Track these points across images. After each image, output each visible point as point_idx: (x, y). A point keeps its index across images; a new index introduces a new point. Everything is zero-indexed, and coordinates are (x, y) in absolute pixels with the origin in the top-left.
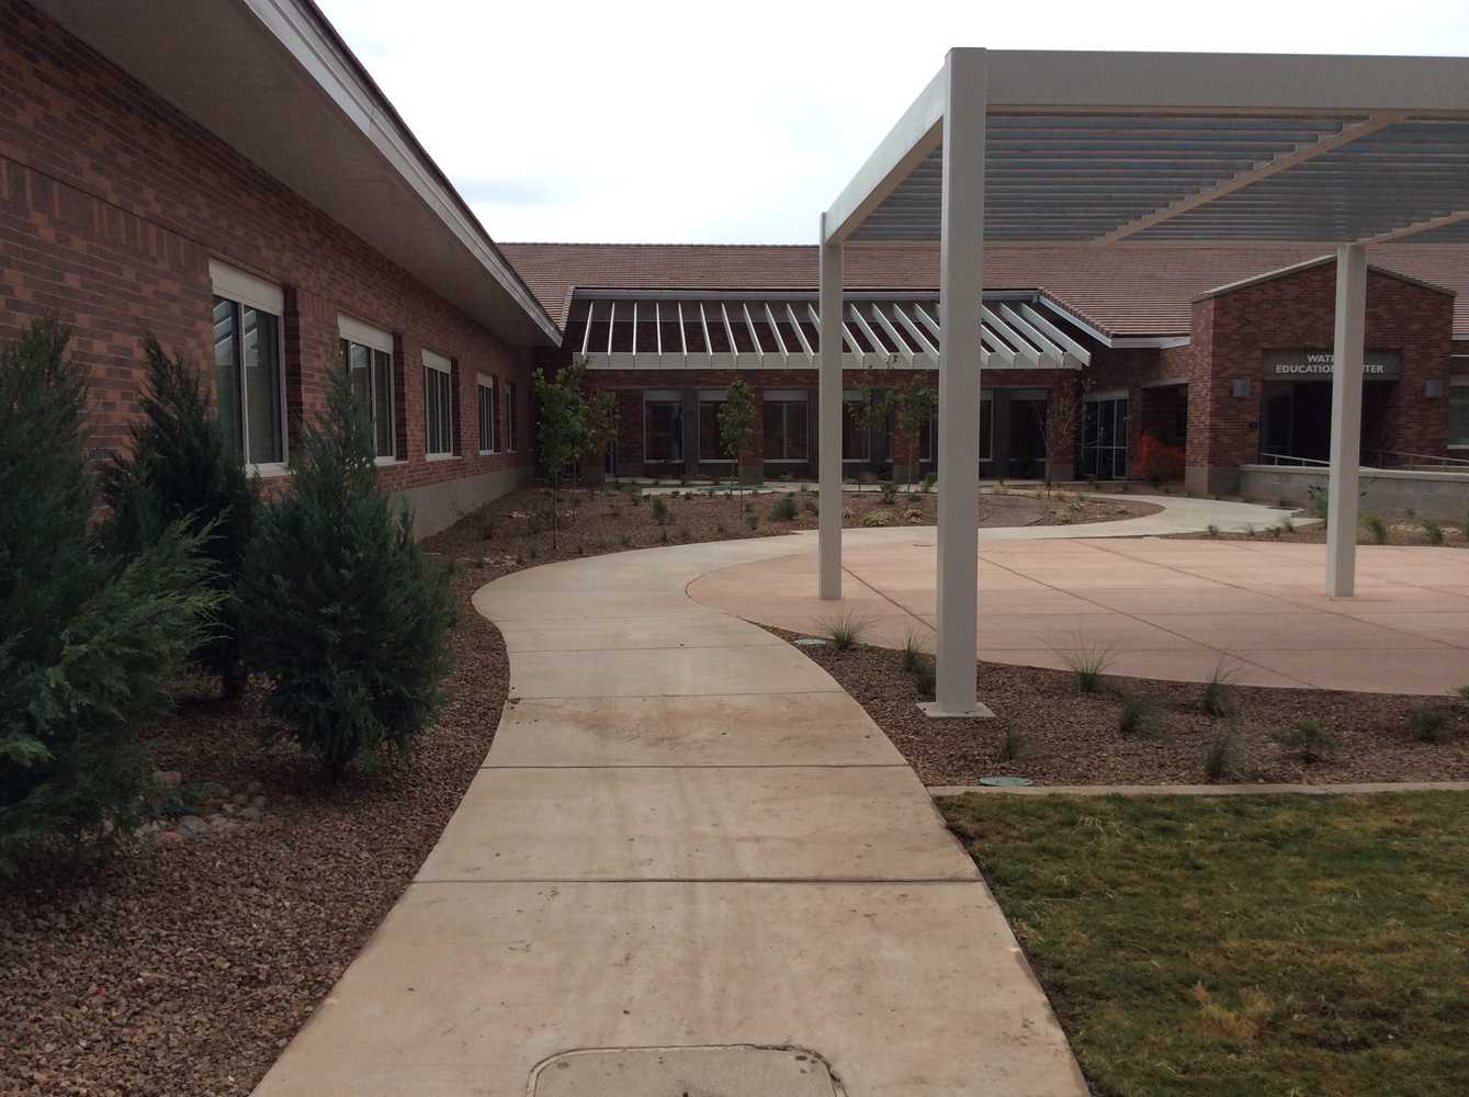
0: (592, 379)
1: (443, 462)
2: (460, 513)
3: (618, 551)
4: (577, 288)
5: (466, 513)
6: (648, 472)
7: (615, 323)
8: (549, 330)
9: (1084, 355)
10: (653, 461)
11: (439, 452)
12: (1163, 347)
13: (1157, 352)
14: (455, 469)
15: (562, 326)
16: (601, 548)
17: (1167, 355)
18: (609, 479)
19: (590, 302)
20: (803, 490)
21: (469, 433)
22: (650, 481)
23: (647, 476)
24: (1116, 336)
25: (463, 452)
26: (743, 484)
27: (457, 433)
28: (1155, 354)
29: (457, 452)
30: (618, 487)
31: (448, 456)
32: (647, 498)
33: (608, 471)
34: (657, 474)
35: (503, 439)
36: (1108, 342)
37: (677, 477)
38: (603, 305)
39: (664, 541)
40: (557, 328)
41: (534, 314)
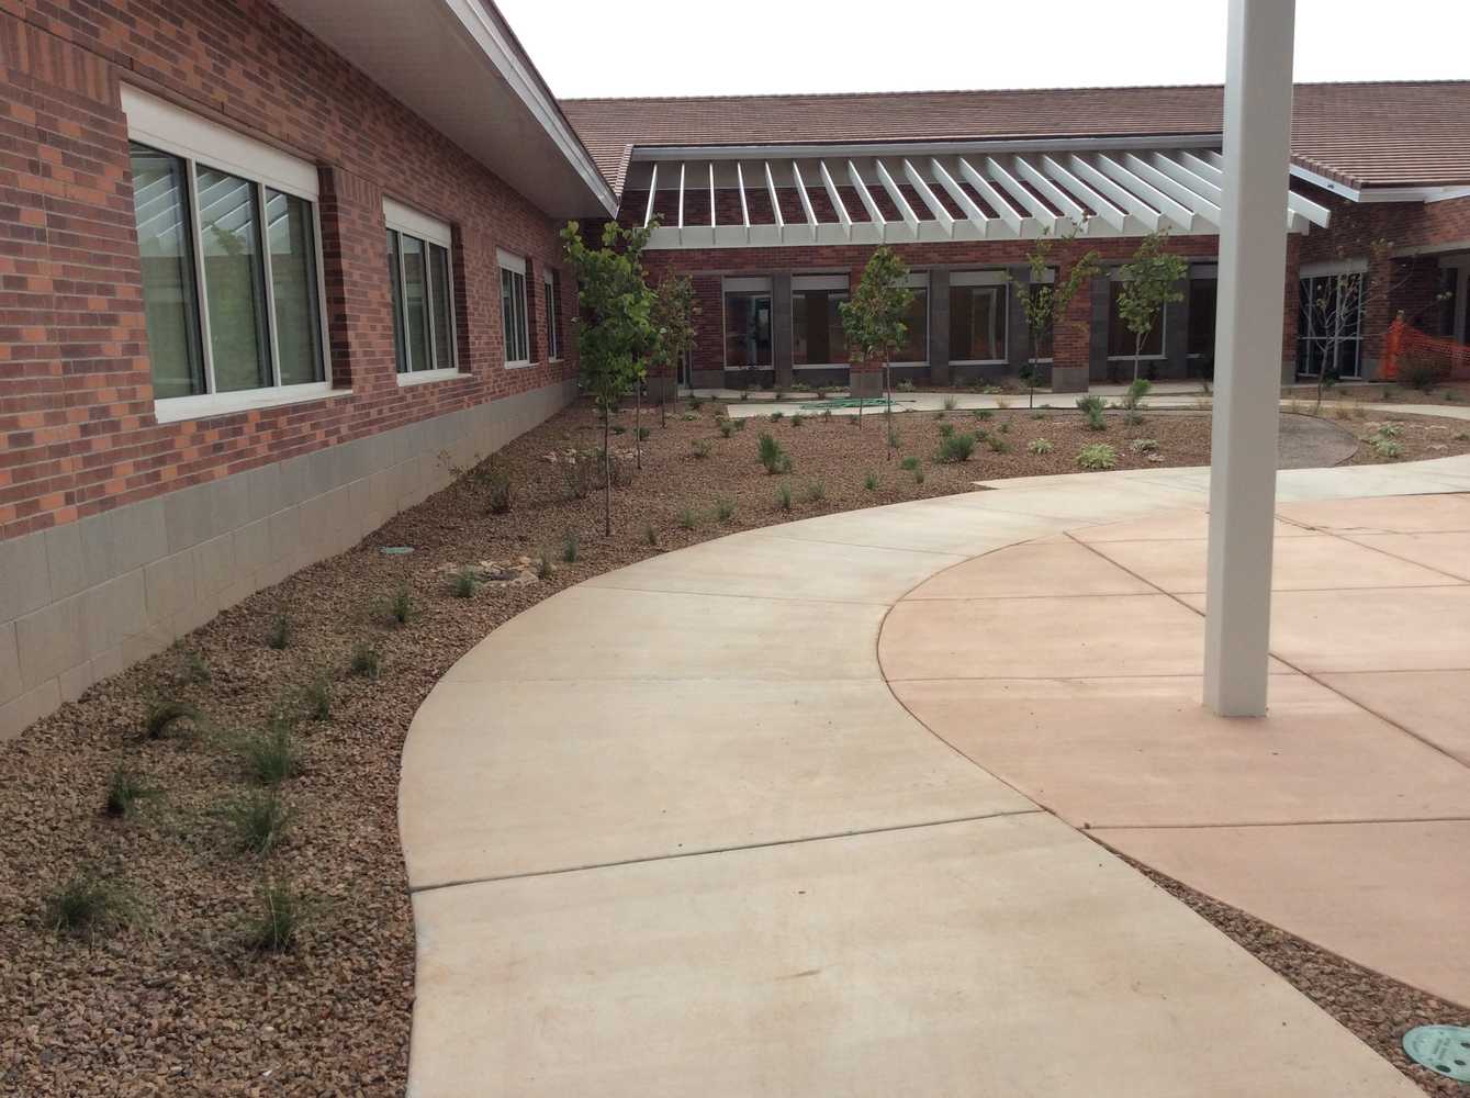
0: (658, 260)
1: (435, 385)
2: (455, 471)
3: (716, 536)
4: (635, 146)
5: (464, 470)
6: (731, 382)
7: (685, 191)
8: (602, 196)
9: (1320, 214)
10: (736, 368)
11: (432, 368)
12: (1427, 201)
13: (1419, 207)
14: (457, 395)
15: (618, 191)
16: (686, 531)
17: (1437, 211)
18: (682, 392)
19: (654, 163)
20: (949, 407)
21: (485, 338)
22: (737, 395)
23: (729, 386)
24: (1366, 186)
25: (474, 367)
26: (859, 397)
27: (464, 338)
28: (1414, 212)
29: (464, 367)
30: (696, 405)
31: (451, 374)
32: (740, 423)
33: (680, 381)
34: (743, 383)
35: (542, 344)
36: (1353, 195)
37: (766, 387)
38: (670, 168)
39: (786, 510)
40: (613, 194)
41: (586, 174)
